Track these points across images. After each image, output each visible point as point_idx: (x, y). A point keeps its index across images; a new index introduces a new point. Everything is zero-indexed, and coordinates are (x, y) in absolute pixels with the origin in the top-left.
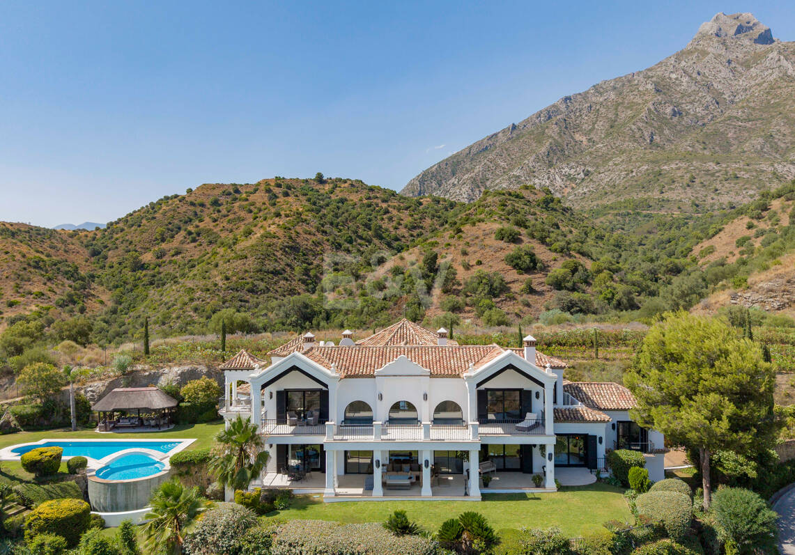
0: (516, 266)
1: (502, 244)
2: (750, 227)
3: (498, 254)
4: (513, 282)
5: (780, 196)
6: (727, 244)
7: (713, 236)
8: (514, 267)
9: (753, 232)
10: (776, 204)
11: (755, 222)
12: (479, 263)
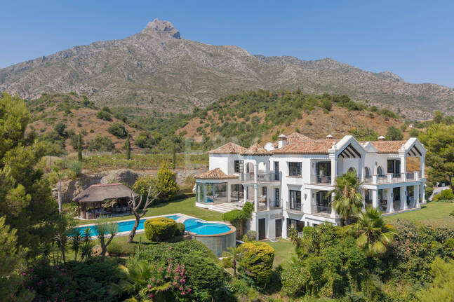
0: (116, 134)
1: (102, 121)
2: (201, 123)
3: (102, 127)
4: (116, 143)
5: (210, 109)
6: (193, 130)
7: (185, 126)
8: (114, 135)
9: (203, 125)
10: (210, 113)
11: (203, 120)
12: (92, 131)
